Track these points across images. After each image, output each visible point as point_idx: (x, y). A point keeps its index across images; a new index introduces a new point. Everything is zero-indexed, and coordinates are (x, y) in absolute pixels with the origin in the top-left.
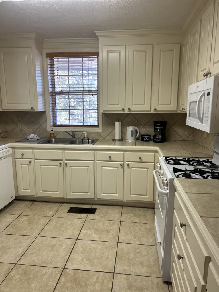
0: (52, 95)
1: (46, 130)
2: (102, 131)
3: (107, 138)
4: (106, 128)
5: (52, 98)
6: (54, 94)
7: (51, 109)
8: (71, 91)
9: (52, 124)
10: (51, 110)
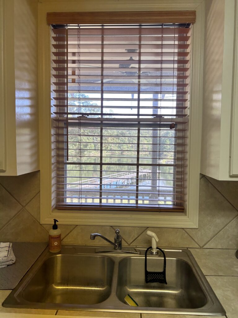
0: (58, 128)
1: (36, 222)
2: (196, 226)
3: (211, 245)
4: (209, 218)
5: (57, 135)
6: (62, 124)
7: (53, 164)
8: (108, 117)
9: (53, 203)
10: (53, 166)
